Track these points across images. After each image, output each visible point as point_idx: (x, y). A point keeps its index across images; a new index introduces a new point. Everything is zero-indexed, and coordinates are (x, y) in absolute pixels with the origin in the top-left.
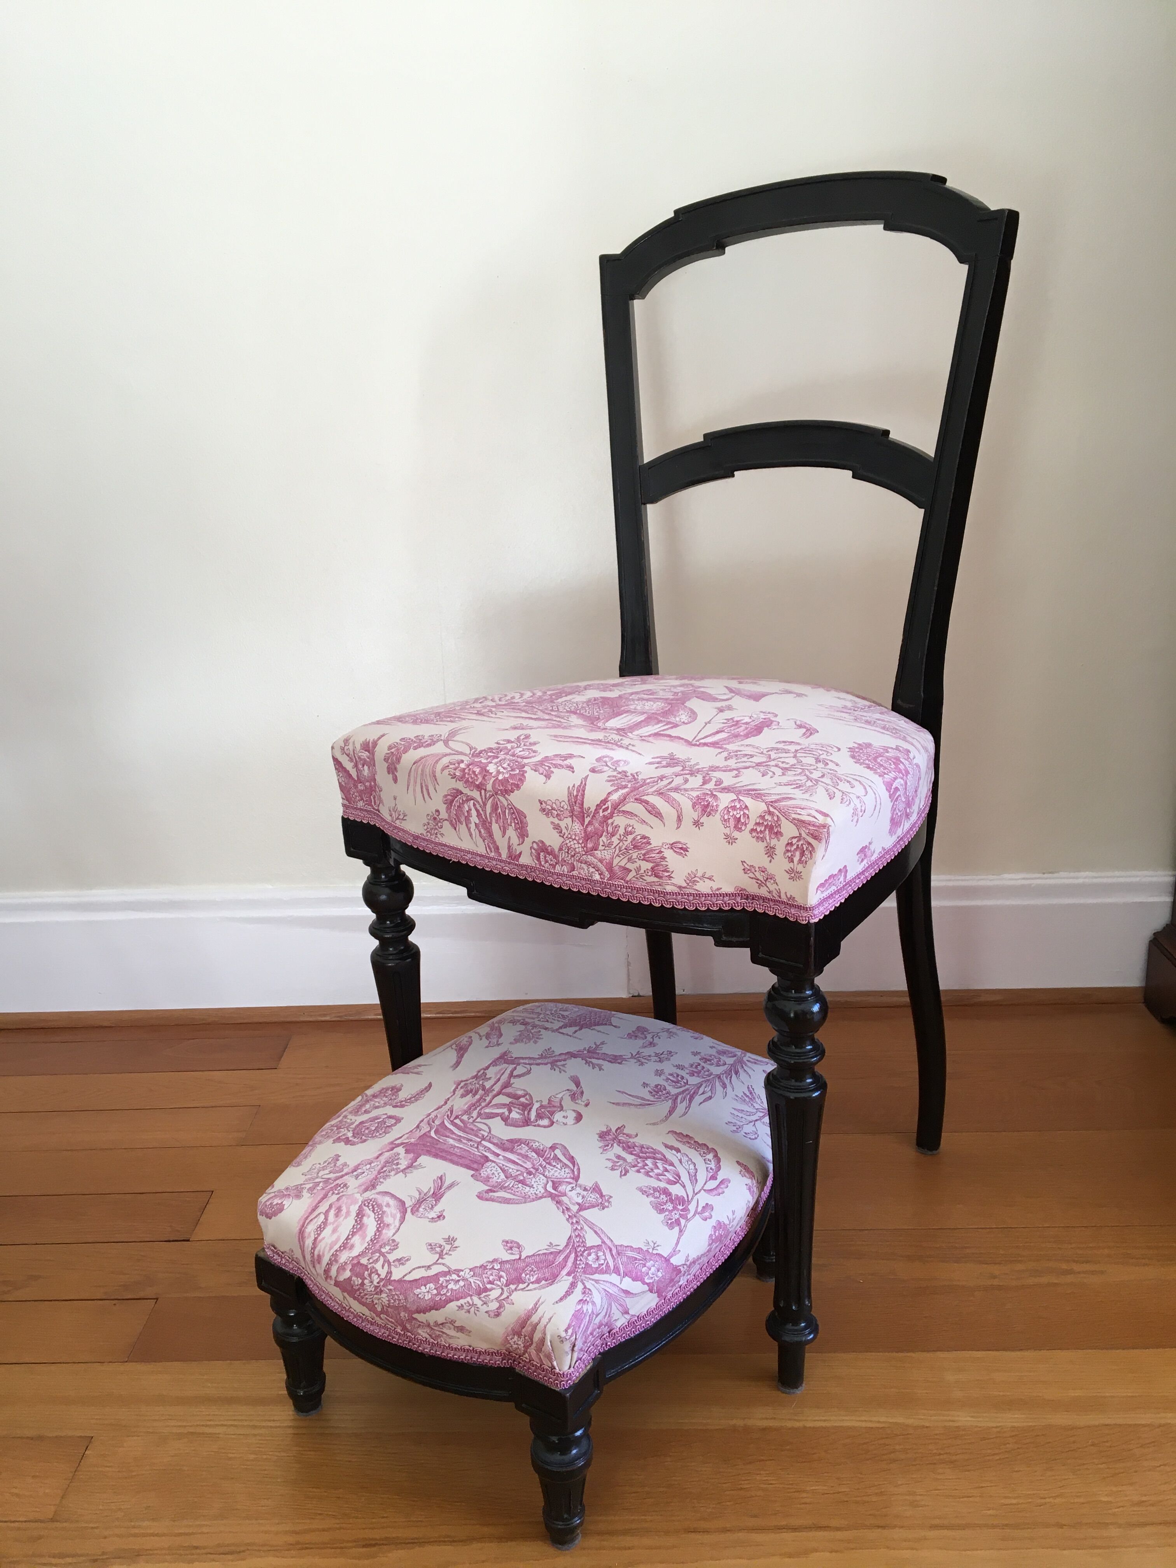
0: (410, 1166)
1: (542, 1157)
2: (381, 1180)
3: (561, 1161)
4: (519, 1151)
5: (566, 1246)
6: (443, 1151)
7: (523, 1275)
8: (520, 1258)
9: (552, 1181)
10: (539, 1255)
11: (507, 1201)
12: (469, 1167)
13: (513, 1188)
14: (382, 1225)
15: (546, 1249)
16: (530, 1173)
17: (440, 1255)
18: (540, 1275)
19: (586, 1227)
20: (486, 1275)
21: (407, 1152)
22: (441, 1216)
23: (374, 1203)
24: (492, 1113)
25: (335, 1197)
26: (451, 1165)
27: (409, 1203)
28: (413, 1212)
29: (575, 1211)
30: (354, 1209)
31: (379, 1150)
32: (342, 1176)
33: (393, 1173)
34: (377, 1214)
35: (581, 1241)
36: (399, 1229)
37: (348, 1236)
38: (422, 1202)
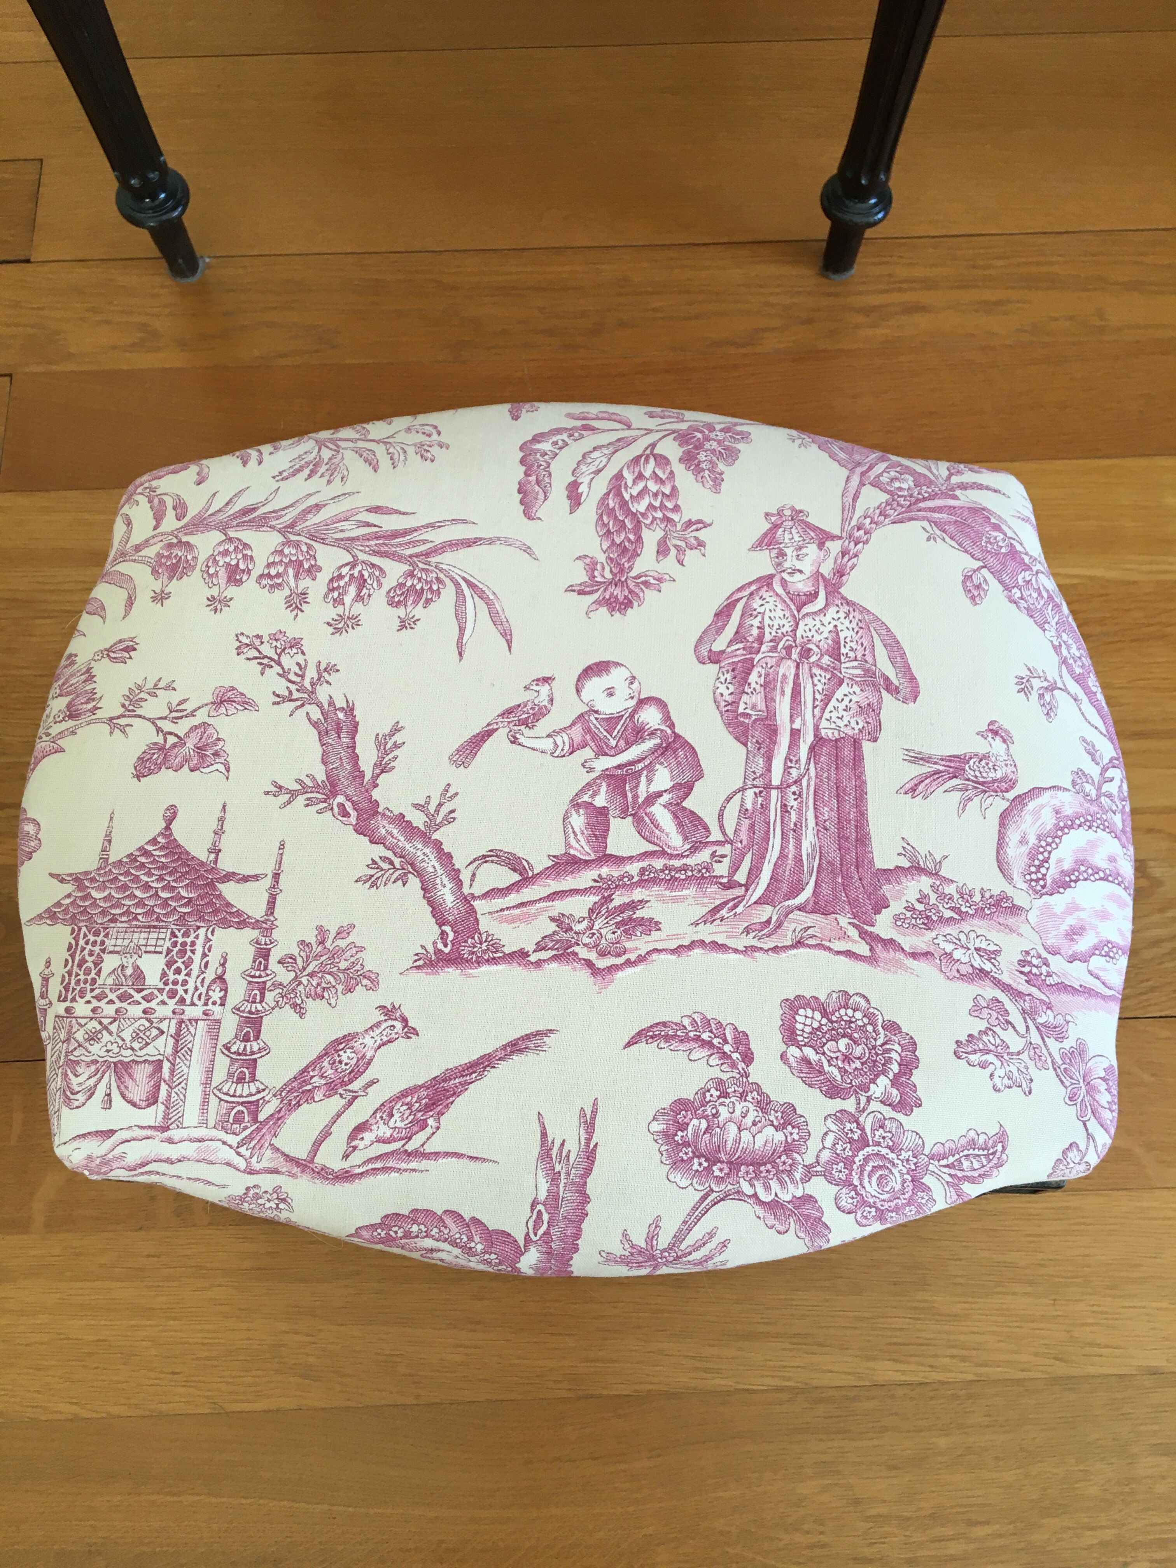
0: (917, 869)
1: (752, 659)
2: (977, 898)
3: (740, 626)
4: (761, 705)
5: (916, 519)
6: (841, 838)
7: (1003, 550)
8: (985, 567)
9: (799, 611)
10: (960, 545)
11: (894, 647)
12: (858, 759)
13: (859, 657)
14: (1062, 824)
15: (944, 540)
16: (806, 653)
17: (1052, 690)
18: (987, 529)
19: (859, 512)
20: (1036, 604)
21: (881, 905)
22: (991, 731)
23: (1033, 869)
24: (680, 825)
25: (1057, 963)
26: (871, 797)
27: (999, 805)
28: (1012, 784)
29: (840, 542)
30: (1059, 901)
31: (906, 968)
32: (1006, 988)
33: (950, 889)
34: (1049, 848)
35: (888, 508)
36: (1054, 787)
37: (1100, 879)
38: (983, 783)
